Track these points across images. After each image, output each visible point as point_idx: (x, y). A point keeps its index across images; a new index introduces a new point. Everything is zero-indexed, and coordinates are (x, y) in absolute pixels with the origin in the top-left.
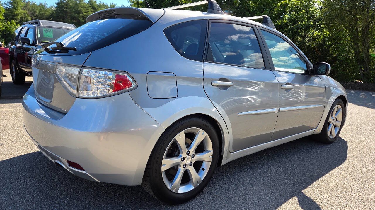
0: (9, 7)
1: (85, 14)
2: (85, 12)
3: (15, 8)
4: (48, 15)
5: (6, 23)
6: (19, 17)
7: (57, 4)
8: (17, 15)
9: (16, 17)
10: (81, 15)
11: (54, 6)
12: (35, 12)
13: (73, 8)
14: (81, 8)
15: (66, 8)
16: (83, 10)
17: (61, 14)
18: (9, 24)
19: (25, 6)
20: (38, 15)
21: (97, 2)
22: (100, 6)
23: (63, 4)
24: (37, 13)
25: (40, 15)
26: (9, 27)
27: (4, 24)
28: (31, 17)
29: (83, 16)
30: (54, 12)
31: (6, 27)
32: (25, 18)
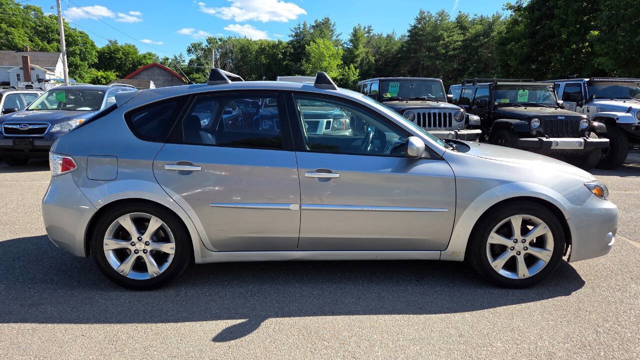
0: (349, 46)
1: (447, 40)
2: (448, 37)
3: (356, 47)
4: (396, 50)
5: (344, 68)
6: (359, 59)
7: (409, 31)
8: (358, 56)
9: (356, 60)
10: (441, 42)
11: (405, 36)
12: (380, 48)
13: (430, 34)
14: (442, 32)
15: (421, 35)
16: (445, 34)
17: (412, 46)
18: (347, 70)
19: (369, 42)
20: (383, 52)
21: (470, 16)
22: (473, 23)
23: (417, 30)
24: (383, 49)
25: (385, 53)
26: (346, 74)
27: (341, 70)
28: (374, 56)
29: (444, 44)
30: (404, 44)
31: (343, 75)
32: (366, 59)
